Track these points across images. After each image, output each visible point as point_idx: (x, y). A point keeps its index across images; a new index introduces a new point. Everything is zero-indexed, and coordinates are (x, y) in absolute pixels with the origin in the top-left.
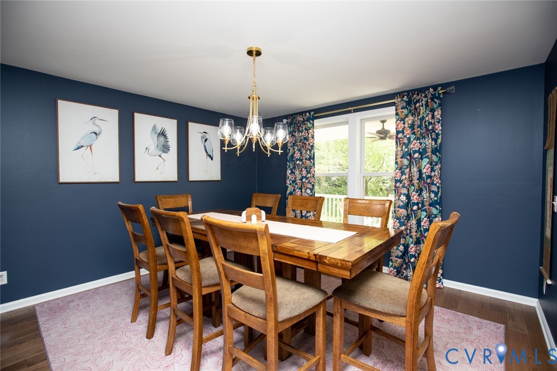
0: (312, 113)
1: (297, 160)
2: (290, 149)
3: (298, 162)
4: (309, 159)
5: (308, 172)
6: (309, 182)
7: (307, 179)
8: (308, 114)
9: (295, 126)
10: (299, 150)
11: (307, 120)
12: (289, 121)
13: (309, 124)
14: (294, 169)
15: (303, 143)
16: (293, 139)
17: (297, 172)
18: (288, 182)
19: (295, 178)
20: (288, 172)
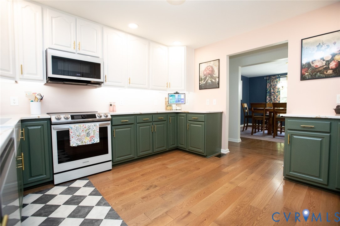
0: (279, 76)
1: (272, 92)
2: (268, 89)
3: (272, 93)
4: (278, 92)
5: (277, 97)
6: (277, 100)
7: (276, 99)
8: (277, 76)
9: (270, 80)
10: (273, 89)
11: (277, 78)
12: (268, 78)
13: (278, 80)
14: (270, 96)
15: (275, 86)
16: (270, 85)
17: (272, 97)
18: (267, 101)
19: (271, 99)
20: (268, 97)
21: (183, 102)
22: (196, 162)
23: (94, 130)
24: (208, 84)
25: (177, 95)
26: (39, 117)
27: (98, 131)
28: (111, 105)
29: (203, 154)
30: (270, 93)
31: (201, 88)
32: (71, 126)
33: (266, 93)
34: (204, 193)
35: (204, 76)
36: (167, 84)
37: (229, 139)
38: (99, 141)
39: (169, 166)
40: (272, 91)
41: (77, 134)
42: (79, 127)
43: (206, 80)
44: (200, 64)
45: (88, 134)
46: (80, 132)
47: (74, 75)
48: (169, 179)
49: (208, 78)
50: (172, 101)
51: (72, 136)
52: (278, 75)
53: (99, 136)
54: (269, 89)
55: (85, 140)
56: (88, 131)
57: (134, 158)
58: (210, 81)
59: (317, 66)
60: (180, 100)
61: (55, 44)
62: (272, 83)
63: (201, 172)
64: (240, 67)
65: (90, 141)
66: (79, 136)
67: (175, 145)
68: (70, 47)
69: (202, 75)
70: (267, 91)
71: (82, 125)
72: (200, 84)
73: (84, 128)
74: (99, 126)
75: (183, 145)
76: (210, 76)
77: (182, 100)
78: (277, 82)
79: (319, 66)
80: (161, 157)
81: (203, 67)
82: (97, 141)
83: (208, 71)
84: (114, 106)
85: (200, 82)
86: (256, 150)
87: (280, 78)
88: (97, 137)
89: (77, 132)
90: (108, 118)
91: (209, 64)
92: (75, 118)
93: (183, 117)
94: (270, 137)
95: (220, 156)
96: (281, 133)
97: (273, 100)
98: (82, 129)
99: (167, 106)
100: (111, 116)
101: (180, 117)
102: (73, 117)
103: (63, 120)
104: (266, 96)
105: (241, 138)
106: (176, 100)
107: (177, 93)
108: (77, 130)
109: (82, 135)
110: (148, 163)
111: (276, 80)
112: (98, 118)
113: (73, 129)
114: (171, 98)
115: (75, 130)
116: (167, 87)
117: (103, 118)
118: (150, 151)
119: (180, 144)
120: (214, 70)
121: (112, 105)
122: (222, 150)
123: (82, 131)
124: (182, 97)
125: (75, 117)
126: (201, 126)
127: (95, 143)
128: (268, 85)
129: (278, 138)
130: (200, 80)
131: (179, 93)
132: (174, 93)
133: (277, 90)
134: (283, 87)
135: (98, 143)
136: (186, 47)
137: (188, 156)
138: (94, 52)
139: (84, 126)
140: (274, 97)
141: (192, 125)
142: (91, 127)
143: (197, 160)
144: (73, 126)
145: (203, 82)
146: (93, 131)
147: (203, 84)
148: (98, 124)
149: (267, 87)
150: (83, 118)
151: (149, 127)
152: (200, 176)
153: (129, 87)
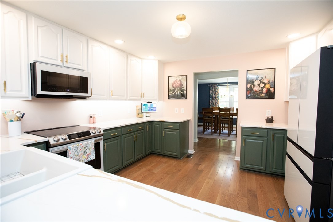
7: (217, 103)
9: (212, 87)
10: (214, 95)
11: (217, 86)
12: (210, 85)
13: (218, 88)
14: (212, 100)
15: (216, 93)
16: (212, 91)
17: (214, 101)
18: (210, 104)
19: (213, 103)
20: (211, 101)
21: (155, 111)
22: (174, 164)
23: (90, 147)
24: (177, 95)
25: (149, 104)
26: (36, 141)
27: (94, 147)
28: (91, 117)
29: (178, 157)
30: (213, 98)
31: (170, 97)
32: (70, 146)
33: (210, 98)
34: (196, 190)
35: (173, 88)
36: (142, 94)
37: (194, 140)
38: (94, 158)
39: (154, 171)
40: (214, 96)
41: (75, 154)
42: (78, 147)
43: (175, 92)
44: (169, 77)
45: (85, 152)
46: (79, 151)
47: (63, 91)
48: (162, 183)
49: (176, 90)
50: (145, 110)
51: (71, 156)
52: (218, 83)
53: (94, 152)
54: (211, 95)
55: (82, 159)
56: (85, 149)
57: (120, 168)
58: (178, 93)
59: (256, 90)
60: (152, 109)
61: (41, 57)
62: (214, 90)
63: (183, 173)
64: (197, 80)
65: (87, 159)
66: (77, 156)
67: (151, 150)
68: (57, 60)
69: (171, 87)
70: (210, 96)
71: (80, 144)
72: (169, 94)
73: (82, 147)
74: (94, 143)
75: (158, 150)
76: (178, 88)
77: (154, 109)
78: (217, 89)
79: (257, 90)
80: (142, 163)
81: (172, 80)
82: (93, 158)
83: (177, 84)
84: (94, 117)
85: (169, 93)
86: (212, 148)
87: (219, 86)
88: (93, 154)
89: (75, 152)
90: (101, 133)
91: (177, 78)
92: (72, 138)
93: (158, 125)
94: (216, 135)
95: (189, 156)
96: (222, 131)
97: (214, 104)
98: (80, 148)
99: (139, 114)
100: (103, 130)
101: (155, 125)
102: (70, 137)
103: (61, 141)
104: (210, 100)
105: (198, 138)
106: (149, 108)
107: (149, 103)
108: (76, 150)
109: (80, 154)
110: (134, 171)
111: (216, 88)
112: (92, 135)
113: (72, 149)
114: (144, 107)
115: (74, 151)
116: (141, 97)
117: (97, 134)
118: (133, 160)
119: (155, 149)
120: (182, 84)
121: (93, 117)
122: (189, 150)
123: (80, 150)
124: (155, 106)
125: (71, 136)
126: (175, 133)
127: (91, 160)
128: (211, 91)
129: (223, 136)
130: (169, 91)
131: (151, 103)
132: (147, 103)
133: (217, 95)
134: (224, 96)
135: (94, 159)
136: (158, 61)
137: (164, 160)
138: (81, 65)
139: (82, 145)
140: (215, 101)
141: (167, 132)
142: (88, 145)
143: (174, 162)
144: (71, 146)
145: (171, 93)
146: (89, 149)
147: (172, 95)
148: (93, 141)
149: (210, 93)
150: (79, 137)
151: (131, 137)
152: (184, 177)
153: (111, 99)
